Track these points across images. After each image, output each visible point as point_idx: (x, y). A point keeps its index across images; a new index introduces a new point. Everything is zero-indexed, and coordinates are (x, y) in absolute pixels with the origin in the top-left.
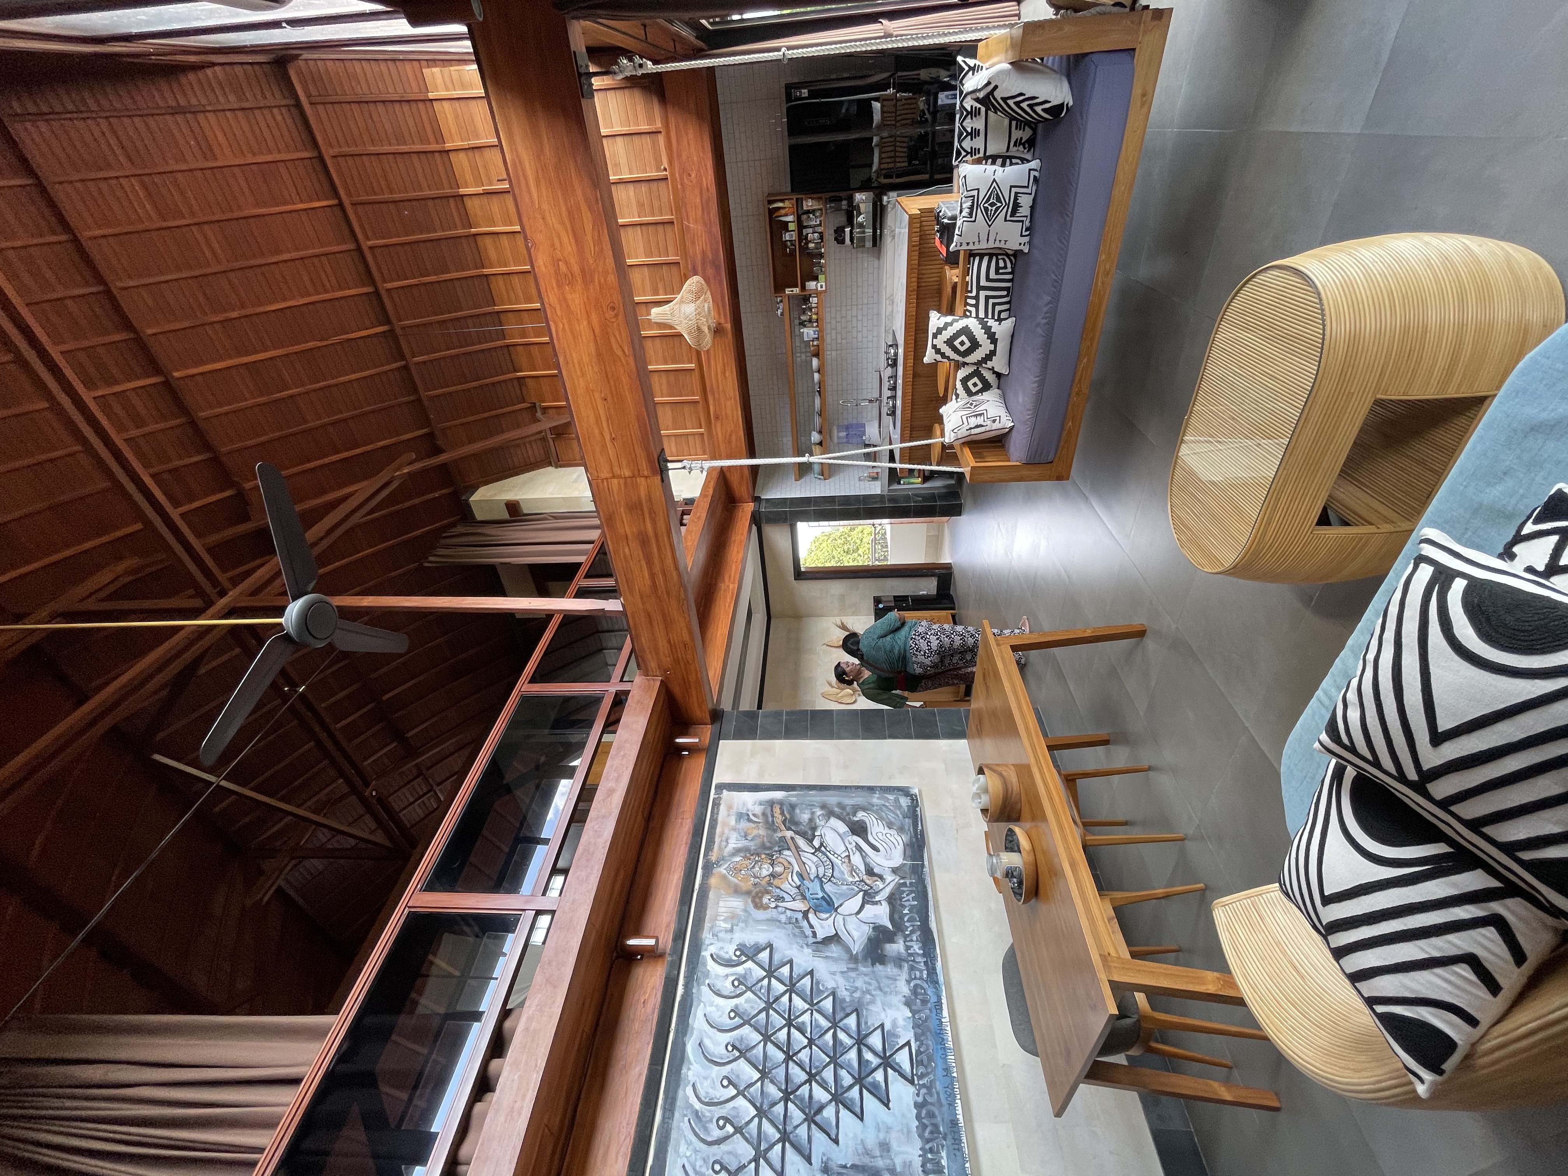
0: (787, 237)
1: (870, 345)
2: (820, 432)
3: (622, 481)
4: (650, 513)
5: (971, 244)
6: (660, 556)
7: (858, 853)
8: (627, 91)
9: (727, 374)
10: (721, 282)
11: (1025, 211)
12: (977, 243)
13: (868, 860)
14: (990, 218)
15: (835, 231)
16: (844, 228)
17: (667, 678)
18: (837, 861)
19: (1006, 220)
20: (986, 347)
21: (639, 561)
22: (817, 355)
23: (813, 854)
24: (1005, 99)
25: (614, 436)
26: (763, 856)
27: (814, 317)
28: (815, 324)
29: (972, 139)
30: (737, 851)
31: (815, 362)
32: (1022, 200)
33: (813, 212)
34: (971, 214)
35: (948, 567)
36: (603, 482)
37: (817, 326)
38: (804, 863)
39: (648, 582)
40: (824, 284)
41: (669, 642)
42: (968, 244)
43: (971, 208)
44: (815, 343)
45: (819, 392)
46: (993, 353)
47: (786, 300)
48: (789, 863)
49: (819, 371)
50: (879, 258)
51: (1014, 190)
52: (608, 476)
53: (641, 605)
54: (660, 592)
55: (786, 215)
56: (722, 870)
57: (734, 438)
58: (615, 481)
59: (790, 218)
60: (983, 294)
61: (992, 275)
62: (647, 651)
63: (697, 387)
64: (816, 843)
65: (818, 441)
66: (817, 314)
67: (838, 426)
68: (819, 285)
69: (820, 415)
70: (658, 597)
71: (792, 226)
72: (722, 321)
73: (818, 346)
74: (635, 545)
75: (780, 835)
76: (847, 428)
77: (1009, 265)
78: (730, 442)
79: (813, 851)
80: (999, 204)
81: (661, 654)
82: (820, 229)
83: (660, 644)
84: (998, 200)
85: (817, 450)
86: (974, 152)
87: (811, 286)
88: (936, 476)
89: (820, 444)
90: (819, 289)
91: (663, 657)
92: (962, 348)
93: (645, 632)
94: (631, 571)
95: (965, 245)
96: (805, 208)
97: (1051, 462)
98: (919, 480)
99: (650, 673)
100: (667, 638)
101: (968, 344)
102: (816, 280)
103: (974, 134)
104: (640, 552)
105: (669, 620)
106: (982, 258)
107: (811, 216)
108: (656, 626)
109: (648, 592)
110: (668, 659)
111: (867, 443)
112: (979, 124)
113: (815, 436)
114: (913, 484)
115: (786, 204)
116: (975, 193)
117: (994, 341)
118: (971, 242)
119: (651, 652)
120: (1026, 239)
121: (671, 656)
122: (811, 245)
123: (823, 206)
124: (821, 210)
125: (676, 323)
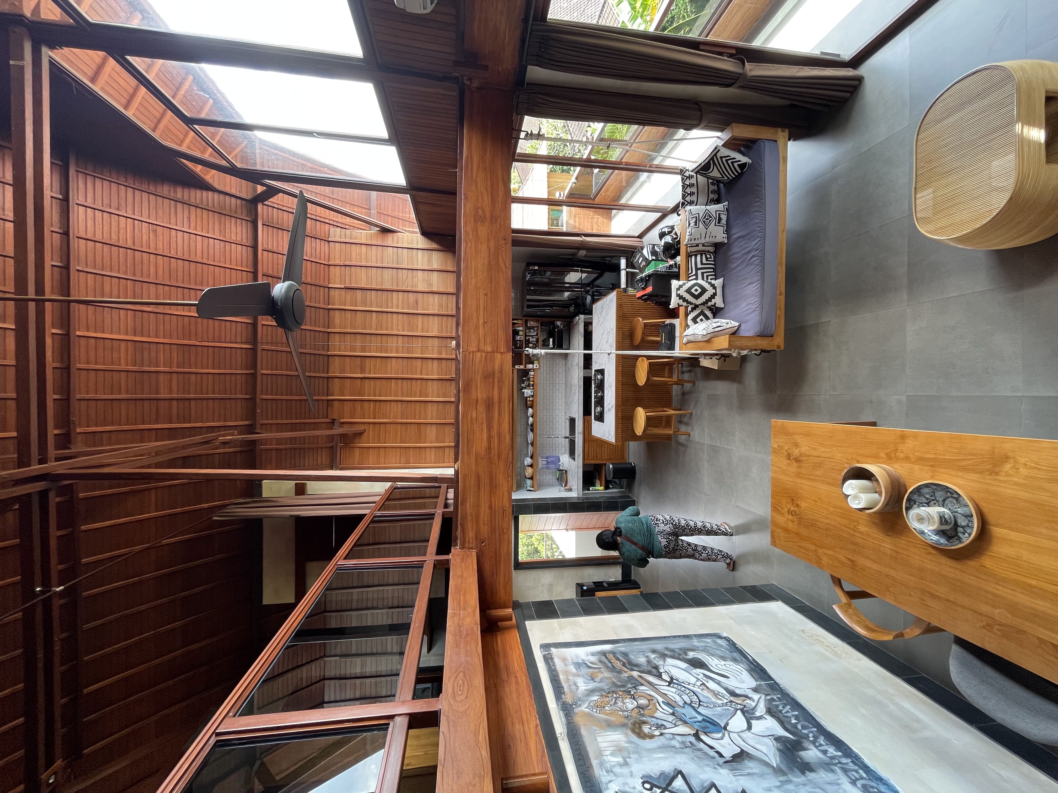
0: (518, 338)
1: (560, 407)
2: (532, 457)
3: (484, 354)
4: (499, 382)
6: (499, 420)
7: (710, 681)
8: (444, 253)
11: (724, 221)
12: (699, 239)
13: (724, 685)
14: (706, 225)
15: (543, 341)
16: (549, 338)
17: (481, 551)
19: (715, 225)
20: (711, 291)
21: (482, 424)
22: (532, 407)
23: (668, 686)
24: (721, 158)
25: (486, 320)
26: (621, 693)
27: (532, 383)
28: (532, 388)
29: (690, 196)
30: (591, 692)
31: (530, 410)
32: (722, 216)
33: (533, 328)
34: (696, 225)
36: (470, 354)
37: (533, 389)
38: (666, 694)
39: (485, 444)
40: (537, 366)
41: (490, 507)
42: (695, 239)
43: (696, 222)
44: (531, 399)
45: (532, 430)
46: (715, 294)
47: (515, 372)
48: (650, 695)
49: (532, 417)
50: (566, 361)
51: (717, 212)
52: (475, 349)
53: (474, 467)
54: (492, 455)
55: (518, 327)
56: (584, 708)
58: (479, 354)
59: (521, 328)
60: (699, 272)
61: (704, 261)
62: (469, 518)
64: (666, 677)
65: (529, 464)
66: (533, 381)
67: (542, 458)
68: (535, 365)
69: (532, 446)
70: (490, 459)
71: (521, 333)
73: (532, 401)
74: (481, 408)
75: (626, 675)
76: (547, 458)
77: (712, 257)
79: (667, 684)
80: (711, 219)
81: (481, 522)
82: (536, 337)
83: (482, 510)
84: (710, 217)
85: (529, 471)
86: (691, 203)
87: (530, 366)
88: (611, 486)
89: (531, 466)
90: (535, 367)
91: (482, 525)
92: (696, 293)
93: (472, 497)
94: (473, 433)
95: (693, 240)
96: (529, 325)
97: (772, 336)
98: (602, 488)
99: (467, 545)
100: (490, 503)
101: (700, 290)
102: (533, 363)
103: (691, 194)
104: (484, 415)
105: (494, 484)
106: (696, 256)
107: (532, 330)
108: (483, 489)
109: (483, 454)
110: (486, 527)
111: (561, 468)
112: (694, 190)
113: (528, 461)
114: (598, 490)
115: (519, 322)
116: (697, 215)
117: (715, 288)
118: (697, 238)
119: (472, 520)
120: (726, 235)
121: (489, 525)
122: (531, 345)
123: (539, 325)
124: (538, 327)
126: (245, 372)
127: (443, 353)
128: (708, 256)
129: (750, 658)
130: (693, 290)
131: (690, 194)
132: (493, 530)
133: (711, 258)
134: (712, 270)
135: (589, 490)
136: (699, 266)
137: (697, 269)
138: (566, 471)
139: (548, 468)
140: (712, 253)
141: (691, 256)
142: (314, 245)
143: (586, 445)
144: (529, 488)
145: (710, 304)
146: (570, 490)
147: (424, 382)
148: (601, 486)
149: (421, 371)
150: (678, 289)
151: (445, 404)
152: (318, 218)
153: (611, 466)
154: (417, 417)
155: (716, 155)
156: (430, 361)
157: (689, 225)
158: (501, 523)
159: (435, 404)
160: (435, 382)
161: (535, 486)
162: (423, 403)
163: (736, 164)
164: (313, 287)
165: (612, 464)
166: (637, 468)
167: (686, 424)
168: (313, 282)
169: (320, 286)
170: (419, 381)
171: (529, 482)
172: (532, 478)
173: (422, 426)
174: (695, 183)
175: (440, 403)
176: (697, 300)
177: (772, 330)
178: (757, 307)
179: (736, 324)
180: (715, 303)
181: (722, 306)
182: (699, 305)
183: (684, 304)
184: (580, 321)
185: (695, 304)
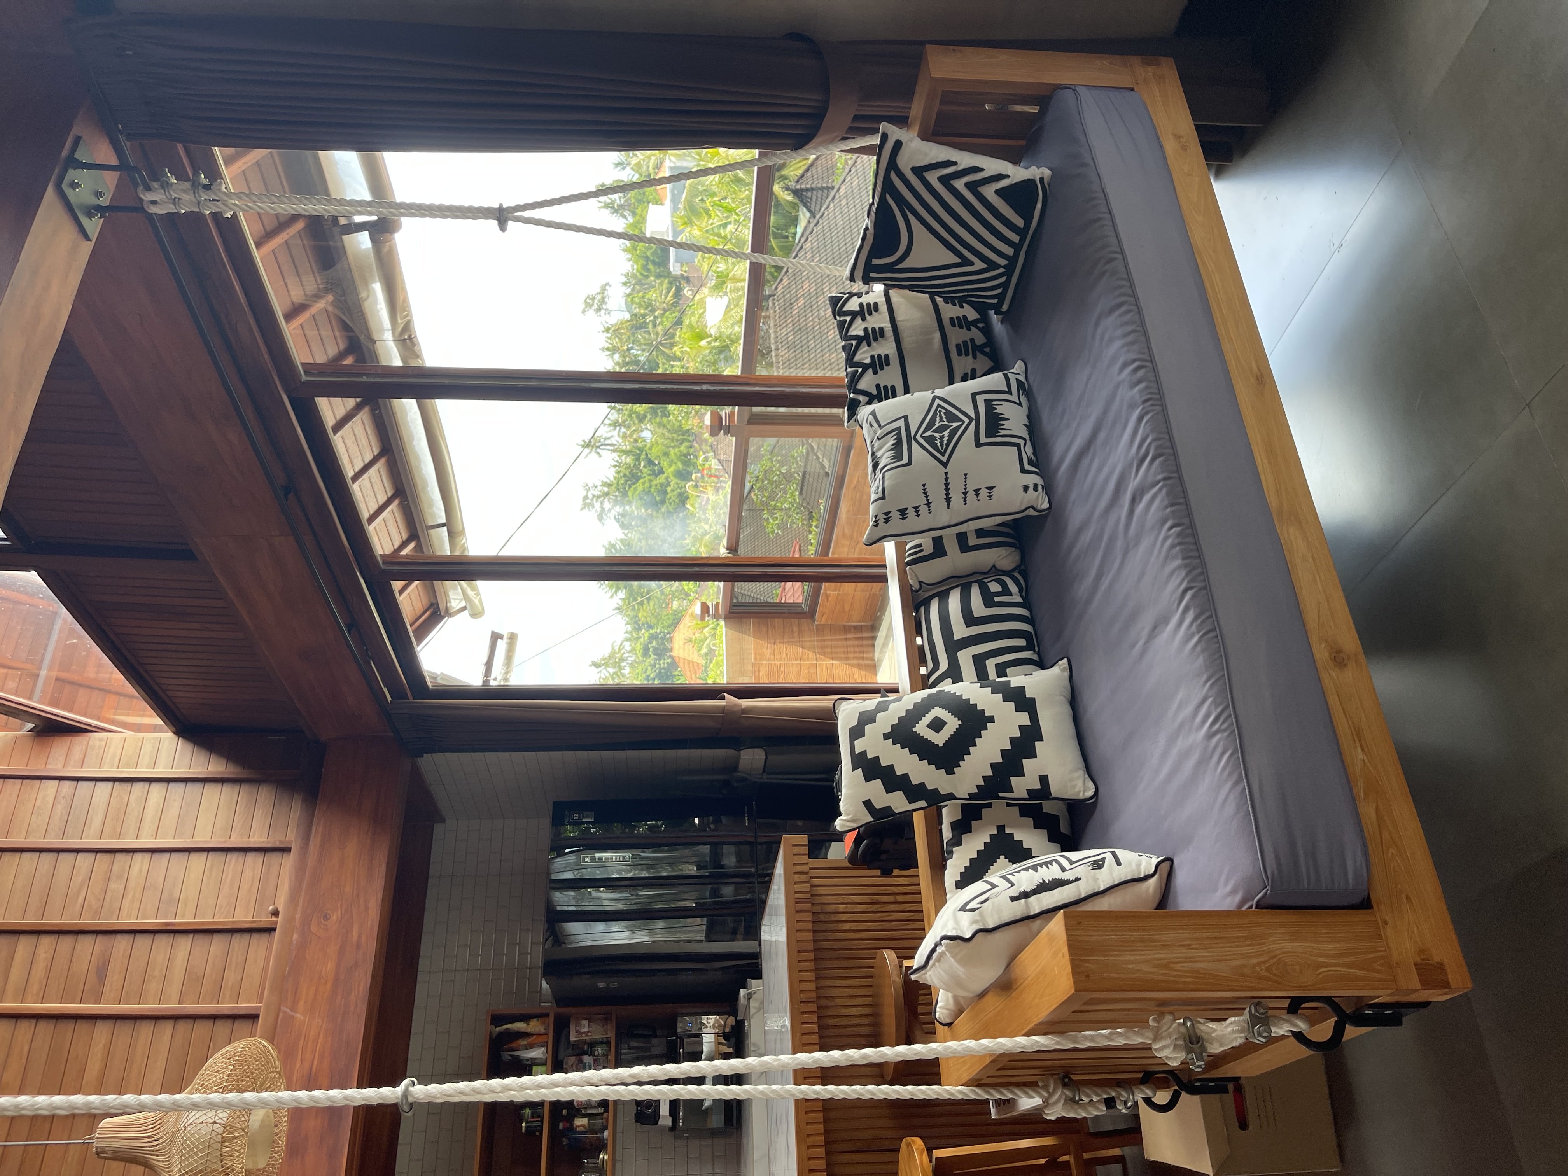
5: (911, 512)
11: (1015, 426)
12: (923, 509)
14: (941, 451)
19: (978, 444)
20: (1007, 722)
24: (919, 171)
29: (875, 372)
32: (1003, 409)
34: (898, 456)
42: (903, 512)
43: (898, 445)
46: (1031, 733)
51: (980, 399)
59: (539, 1053)
60: (965, 657)
61: (978, 607)
77: (1013, 587)
80: (955, 425)
84: (951, 417)
86: (884, 393)
92: (940, 739)
95: (895, 515)
96: (573, 1038)
97: (1368, 906)
101: (953, 723)
103: (879, 364)
106: (943, 596)
112: (887, 348)
115: (535, 1026)
116: (901, 423)
117: (1024, 703)
118: (909, 505)
120: (1032, 479)
122: (581, 1122)
123: (611, 1035)
124: (608, 1043)
125: (159, 1161)
128: (995, 587)
130: (921, 728)
131: (872, 366)
133: (1006, 592)
134: (1021, 642)
136: (960, 631)
137: (954, 646)
140: (1008, 574)
141: (926, 603)
145: (1021, 786)
150: (857, 733)
155: (892, 165)
157: (875, 466)
163: (989, 192)
174: (887, 325)
176: (950, 772)
177: (1353, 860)
178: (1210, 736)
179: (1147, 863)
180: (1044, 779)
181: (1079, 784)
182: (972, 796)
183: (898, 802)
184: (753, 1004)
185: (951, 797)
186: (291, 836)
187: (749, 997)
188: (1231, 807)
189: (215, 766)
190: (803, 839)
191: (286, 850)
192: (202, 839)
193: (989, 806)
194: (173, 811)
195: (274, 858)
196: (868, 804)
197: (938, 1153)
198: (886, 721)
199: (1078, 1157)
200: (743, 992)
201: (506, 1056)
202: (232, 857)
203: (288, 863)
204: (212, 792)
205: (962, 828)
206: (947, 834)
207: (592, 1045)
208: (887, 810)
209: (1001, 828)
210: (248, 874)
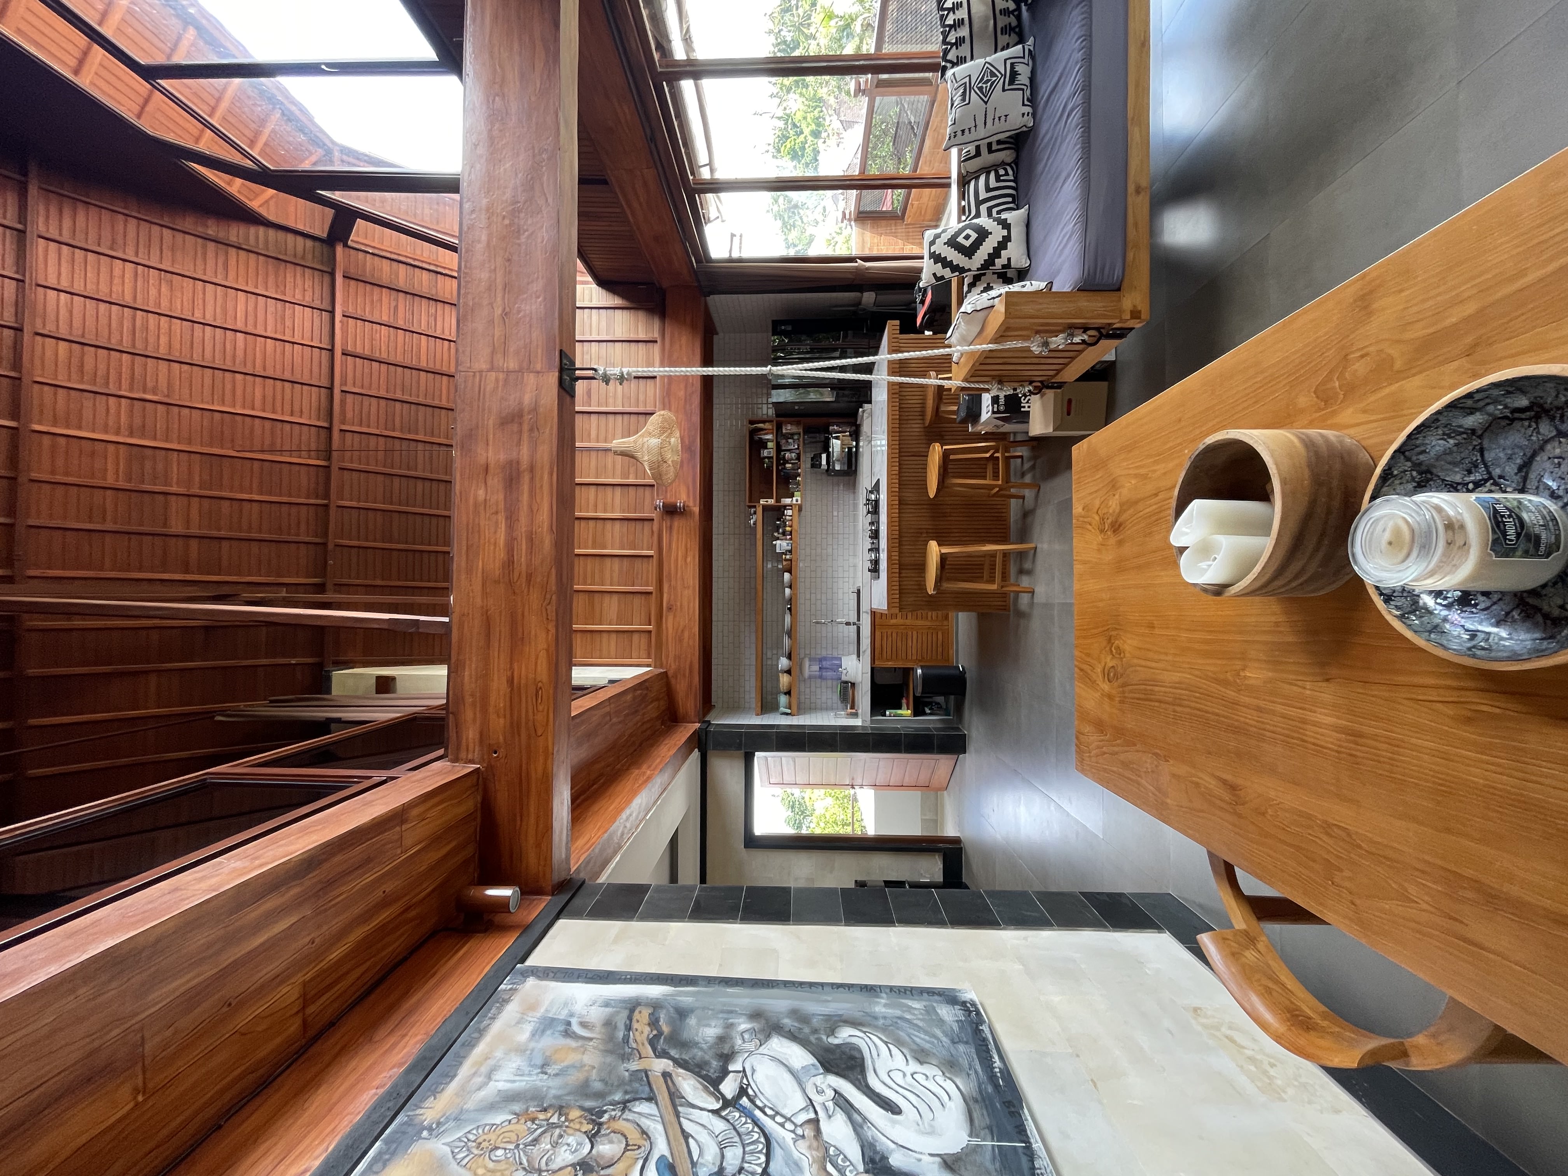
0: (765, 453)
1: (846, 575)
2: (789, 657)
3: (502, 376)
5: (967, 131)
6: (530, 506)
7: (840, 1117)
8: (632, 311)
9: (689, 560)
10: (694, 467)
11: (1023, 78)
12: (973, 129)
13: (870, 1133)
14: (985, 95)
15: (812, 459)
16: (820, 454)
17: (490, 767)
18: (782, 1134)
19: (1004, 90)
20: (997, 233)
21: (497, 513)
22: (790, 571)
23: (716, 1112)
26: (575, 1114)
27: (788, 529)
28: (788, 537)
29: (957, 48)
31: (787, 575)
32: (1019, 68)
33: (792, 435)
34: (964, 100)
35: (957, 841)
37: (791, 539)
38: (686, 1136)
39: (502, 555)
40: (799, 499)
41: (510, 681)
42: (963, 131)
43: (964, 93)
44: (788, 557)
45: (790, 609)
46: (1007, 239)
47: (760, 510)
48: (644, 1133)
49: (790, 587)
50: (854, 493)
51: (1008, 62)
52: (484, 366)
53: (479, 601)
54: (516, 576)
55: (767, 434)
56: (439, 1146)
57: (686, 634)
58: (492, 376)
59: (769, 439)
60: (983, 209)
61: (993, 183)
62: (469, 700)
63: (653, 577)
64: (729, 1088)
65: (786, 668)
66: (791, 526)
67: (810, 660)
68: (794, 499)
69: (790, 637)
70: (510, 583)
71: (770, 445)
72: (691, 504)
73: (790, 560)
74: (496, 482)
75: (634, 1066)
76: (821, 660)
77: (1010, 172)
78: (681, 641)
79: (717, 1106)
80: (994, 79)
81: (491, 709)
82: (797, 451)
83: (495, 685)
84: (993, 74)
85: (784, 679)
86: (961, 61)
87: (788, 501)
88: (928, 711)
89: (789, 672)
90: (794, 502)
91: (493, 717)
92: (967, 243)
93: (474, 659)
94: (479, 531)
95: (959, 133)
96: (784, 431)
97: (1119, 290)
98: (909, 712)
99: (463, 755)
100: (509, 673)
101: (974, 236)
102: (792, 496)
103: (960, 41)
104: (501, 496)
105: (520, 635)
106: (977, 178)
107: (790, 441)
108: (496, 645)
109: (497, 573)
110: (502, 721)
111: (844, 678)
112: (964, 32)
113: (784, 662)
114: (901, 715)
115: (767, 426)
116: (967, 80)
117: (1005, 225)
118: (966, 127)
119: (474, 704)
120: (1028, 109)
121: (508, 716)
122: (788, 466)
123: (801, 431)
124: (799, 434)
125: (638, 455)
126: (312, 501)
127: (631, 476)
128: (1002, 172)
129: (998, 1063)
130: (960, 239)
131: (956, 44)
132: (515, 727)
133: (1007, 174)
134: (1010, 199)
135: (885, 715)
136: (983, 195)
137: (979, 203)
138: (853, 684)
139: (821, 677)
140: (1009, 165)
141: (969, 182)
142: (432, 311)
143: (878, 634)
144: (782, 709)
145: (999, 263)
146: (855, 715)
147: (600, 523)
148: (908, 709)
149: (596, 506)
150: (932, 243)
151: (633, 559)
152: (439, 270)
153: (919, 671)
154: (589, 581)
156: (609, 489)
157: (952, 105)
158: (531, 714)
159: (616, 560)
160: (617, 523)
161: (794, 707)
162: (598, 558)
164: (430, 375)
165: (922, 668)
166: (967, 676)
167: (1029, 572)
168: (431, 366)
169: (442, 374)
170: (591, 523)
171: (783, 699)
172: (788, 693)
173: (597, 596)
174: (966, 17)
175: (625, 559)
176: (970, 258)
177: (1118, 272)
178: (1075, 224)
179: (1043, 285)
180: (1009, 259)
181: (1024, 261)
182: (978, 269)
183: (947, 273)
184: (865, 415)
185: (969, 270)
186: (656, 335)
187: (864, 411)
188: (1076, 253)
189: (617, 301)
190: (897, 322)
191: (656, 342)
192: (619, 336)
193: (984, 274)
194: (603, 324)
195: (651, 344)
196: (934, 274)
197: (945, 447)
198: (945, 237)
199: (1003, 454)
200: (861, 410)
201: (756, 438)
202: (633, 344)
203: (657, 348)
204: (618, 313)
205: (972, 285)
206: (965, 288)
207: (792, 434)
208: (942, 278)
209: (988, 284)
210: (640, 352)
